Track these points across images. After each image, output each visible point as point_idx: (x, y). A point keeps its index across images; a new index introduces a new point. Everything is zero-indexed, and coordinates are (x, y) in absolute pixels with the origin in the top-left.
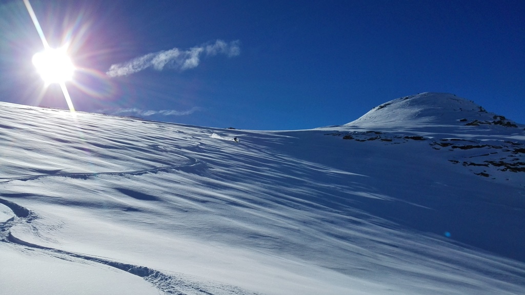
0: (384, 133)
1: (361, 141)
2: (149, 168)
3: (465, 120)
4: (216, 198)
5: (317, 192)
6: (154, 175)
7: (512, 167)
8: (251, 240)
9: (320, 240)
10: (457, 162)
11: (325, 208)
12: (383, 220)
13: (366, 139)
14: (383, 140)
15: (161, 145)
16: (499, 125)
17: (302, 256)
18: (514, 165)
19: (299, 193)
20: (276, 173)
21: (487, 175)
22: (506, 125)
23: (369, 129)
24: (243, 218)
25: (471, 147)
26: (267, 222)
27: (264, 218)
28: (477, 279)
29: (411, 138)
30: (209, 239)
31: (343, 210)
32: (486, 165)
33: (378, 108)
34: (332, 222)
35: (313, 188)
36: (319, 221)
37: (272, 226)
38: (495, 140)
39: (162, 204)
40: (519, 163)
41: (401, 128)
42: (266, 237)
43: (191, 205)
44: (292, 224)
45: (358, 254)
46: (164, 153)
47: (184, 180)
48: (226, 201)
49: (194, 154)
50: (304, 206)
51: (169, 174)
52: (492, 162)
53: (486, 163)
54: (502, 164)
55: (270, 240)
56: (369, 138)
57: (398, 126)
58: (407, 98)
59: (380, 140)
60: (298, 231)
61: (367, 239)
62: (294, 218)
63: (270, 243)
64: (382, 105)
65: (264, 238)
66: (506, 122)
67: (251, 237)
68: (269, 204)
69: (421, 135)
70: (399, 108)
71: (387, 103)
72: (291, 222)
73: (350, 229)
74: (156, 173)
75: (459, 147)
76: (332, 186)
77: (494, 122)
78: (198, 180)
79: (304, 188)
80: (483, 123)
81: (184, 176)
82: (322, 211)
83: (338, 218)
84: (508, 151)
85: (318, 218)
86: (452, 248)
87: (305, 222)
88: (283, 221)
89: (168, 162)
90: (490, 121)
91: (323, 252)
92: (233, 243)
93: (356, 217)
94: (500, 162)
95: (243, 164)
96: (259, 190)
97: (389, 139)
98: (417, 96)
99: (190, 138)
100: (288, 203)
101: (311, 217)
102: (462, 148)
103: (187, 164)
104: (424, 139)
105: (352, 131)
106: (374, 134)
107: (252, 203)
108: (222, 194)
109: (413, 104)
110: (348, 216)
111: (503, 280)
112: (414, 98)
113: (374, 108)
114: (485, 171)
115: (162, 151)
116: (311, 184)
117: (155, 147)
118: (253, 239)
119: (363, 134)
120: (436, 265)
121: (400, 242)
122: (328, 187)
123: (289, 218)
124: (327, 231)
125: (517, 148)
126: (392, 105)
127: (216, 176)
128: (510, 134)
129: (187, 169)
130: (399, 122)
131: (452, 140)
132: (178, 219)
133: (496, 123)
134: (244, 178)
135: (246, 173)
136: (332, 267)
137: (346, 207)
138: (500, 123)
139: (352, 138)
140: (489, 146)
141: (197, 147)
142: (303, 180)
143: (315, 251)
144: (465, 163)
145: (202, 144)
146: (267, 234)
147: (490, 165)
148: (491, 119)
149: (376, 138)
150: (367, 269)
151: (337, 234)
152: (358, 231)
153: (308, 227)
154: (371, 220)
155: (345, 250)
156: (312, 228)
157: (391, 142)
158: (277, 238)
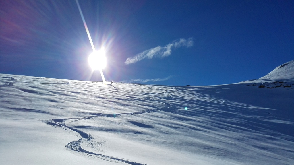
0: (286, 82)
1: (271, 88)
2: (146, 110)
4: (183, 126)
5: (245, 121)
6: (148, 113)
8: (205, 150)
9: (249, 150)
11: (251, 131)
12: (289, 137)
13: (274, 87)
15: (151, 97)
17: (238, 160)
19: (232, 121)
20: (217, 110)
23: (275, 80)
24: (200, 137)
26: (213, 139)
27: (213, 137)
30: (181, 149)
31: (262, 131)
33: (280, 67)
34: (256, 139)
35: (241, 118)
36: (247, 138)
37: (218, 142)
39: (154, 130)
43: (169, 130)
44: (230, 141)
45: (275, 158)
46: (153, 102)
47: (164, 116)
48: (189, 127)
49: (168, 101)
50: (237, 130)
51: (156, 113)
55: (217, 150)
56: (275, 86)
59: (283, 87)
60: (235, 145)
61: (280, 149)
62: (231, 137)
63: (217, 152)
64: (282, 65)
65: (214, 149)
67: (205, 148)
68: (215, 129)
71: (285, 63)
72: (229, 139)
73: (268, 143)
74: (149, 112)
76: (254, 117)
78: (172, 116)
79: (236, 118)
81: (164, 114)
82: (249, 133)
83: (260, 136)
85: (247, 137)
87: (238, 139)
88: (224, 139)
89: (155, 106)
91: (251, 157)
92: (195, 152)
93: (272, 136)
95: (197, 105)
96: (208, 121)
97: (289, 86)
99: (166, 92)
100: (227, 128)
101: (242, 136)
103: (165, 107)
105: (264, 82)
106: (279, 83)
107: (204, 128)
108: (186, 123)
110: (266, 135)
113: (277, 67)
115: (152, 100)
116: (240, 116)
117: (148, 98)
118: (207, 150)
119: (272, 83)
122: (251, 117)
124: (253, 144)
126: (289, 64)
127: (182, 113)
129: (165, 110)
132: (163, 138)
134: (198, 114)
135: (199, 111)
137: (264, 129)
141: (170, 97)
142: (234, 113)
143: (246, 156)
145: (172, 95)
146: (215, 147)
149: (280, 86)
151: (260, 146)
152: (273, 144)
153: (241, 142)
154: (282, 137)
155: (266, 156)
156: (244, 143)
157: (290, 88)
158: (222, 149)
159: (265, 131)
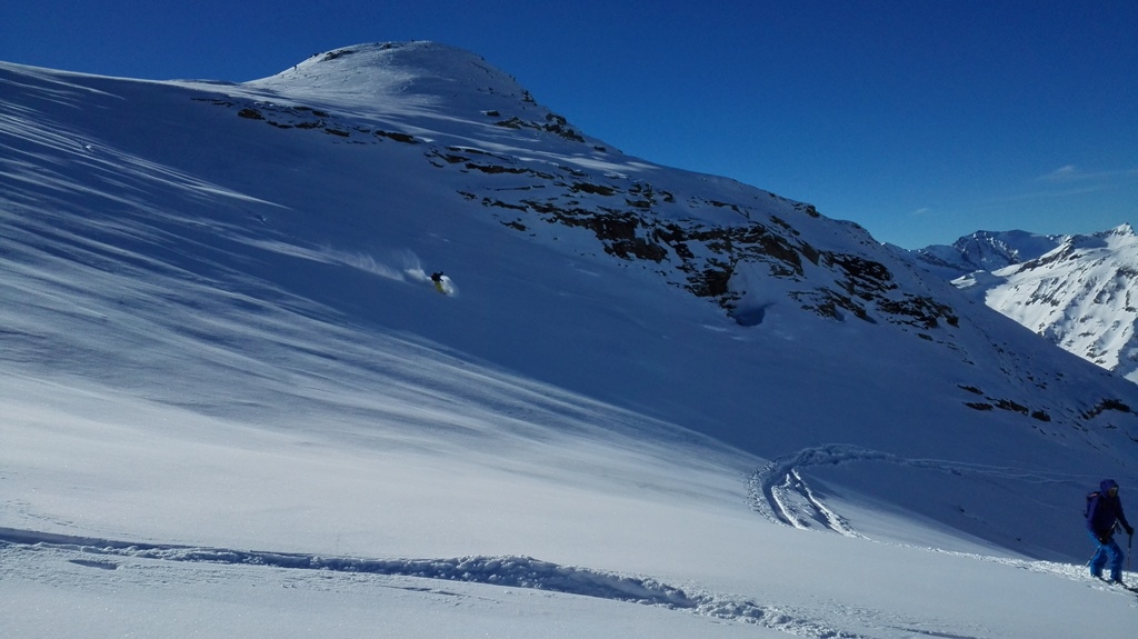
0: (335, 117)
1: (281, 127)
3: (495, 114)
5: (161, 235)
7: (566, 216)
9: (157, 343)
10: (473, 197)
11: (179, 272)
12: (311, 304)
13: (292, 124)
14: (329, 131)
16: (553, 133)
17: (106, 379)
18: (568, 213)
19: (111, 231)
20: (52, 180)
21: (522, 228)
22: (566, 135)
23: (301, 101)
25: (501, 170)
26: (16, 297)
29: (390, 135)
31: (221, 279)
32: (523, 209)
33: (324, 56)
34: (193, 305)
35: (148, 222)
36: (159, 301)
37: (32, 307)
38: (543, 161)
40: (577, 209)
41: (371, 110)
42: (9, 333)
44: (86, 306)
45: (247, 372)
50: (125, 265)
52: (533, 204)
53: (524, 205)
54: (549, 209)
55: (21, 340)
56: (299, 122)
57: (368, 104)
58: (389, 47)
59: (323, 129)
60: (103, 321)
62: (95, 291)
63: (21, 348)
64: (335, 51)
66: (566, 129)
68: (27, 254)
69: (410, 133)
70: (370, 64)
71: (345, 49)
72: (84, 300)
73: (235, 320)
75: (479, 168)
76: (202, 223)
77: (546, 126)
79: (129, 221)
80: (526, 125)
82: (170, 279)
83: (209, 295)
84: (564, 185)
85: (159, 295)
87: (121, 303)
88: (63, 297)
90: (541, 124)
91: (159, 368)
94: (548, 205)
97: (343, 130)
98: (410, 47)
100: (81, 254)
101: (139, 290)
102: (484, 169)
104: (416, 142)
105: (262, 99)
106: (311, 116)
109: (401, 61)
110: (231, 291)
112: (402, 48)
113: (316, 55)
114: (519, 220)
116: (146, 213)
119: (287, 110)
121: (342, 348)
122: (190, 224)
123: (80, 292)
124: (178, 323)
125: (578, 182)
126: (356, 56)
128: (569, 154)
130: (368, 96)
131: (467, 150)
133: (549, 129)
136: (179, 401)
137: (228, 272)
138: (556, 129)
139: (259, 117)
140: (532, 172)
142: (126, 201)
143: (143, 367)
144: (486, 199)
146: (10, 327)
147: (530, 209)
148: (542, 121)
149: (315, 125)
150: (264, 403)
151: (202, 330)
152: (253, 324)
153: (131, 313)
154: (287, 302)
155: (216, 364)
156: (140, 316)
157: (346, 138)
158: (43, 338)
159: (234, 277)
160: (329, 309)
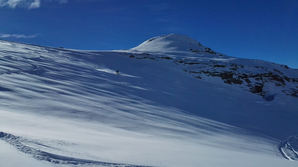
0: (151, 55)
1: (139, 58)
2: (5, 71)
3: (191, 50)
4: (50, 90)
5: (113, 87)
6: (8, 75)
7: (212, 74)
8: (72, 114)
9: (114, 113)
10: (187, 71)
11: (118, 95)
12: (148, 101)
14: (150, 58)
15: (14, 56)
16: (207, 52)
17: (103, 122)
18: (213, 73)
19: (103, 87)
20: (89, 76)
21: (200, 78)
22: (211, 53)
23: (143, 52)
24: (68, 101)
25: (194, 63)
26: (83, 103)
27: (81, 101)
28: (193, 129)
29: (165, 58)
30: (45, 114)
31: (127, 96)
32: (200, 73)
33: (148, 40)
34: (121, 103)
36: (114, 102)
37: (87, 106)
38: (205, 60)
39: (14, 93)
40: (215, 72)
41: (160, 52)
42: (82, 112)
43: (34, 94)
44: (98, 105)
45: (134, 119)
46: (15, 62)
47: (29, 78)
48: (57, 92)
49: (36, 63)
50: (106, 94)
51: (19, 75)
52: (203, 71)
53: (201, 72)
54: (208, 72)
55: (84, 113)
56: (143, 57)
57: (159, 51)
58: (164, 36)
59: (149, 58)
60: (102, 108)
61: (140, 111)
62: (100, 101)
63: (84, 115)
64: (151, 39)
65: (81, 113)
66: (211, 51)
67: (73, 112)
68: (85, 93)
69: (170, 57)
70: (159, 41)
71: (153, 38)
72: (97, 103)
73: (131, 106)
74: (9, 74)
75: (188, 63)
76: (122, 83)
77: (205, 51)
78: (38, 79)
79: (106, 84)
80: (200, 51)
81: (29, 76)
82: (116, 97)
83: (125, 100)
84: (211, 66)
85: (114, 101)
86: (182, 114)
87: (106, 103)
88: (93, 103)
89: (18, 67)
90: (204, 51)
91: (114, 119)
92: (61, 116)
93: (134, 100)
94: (207, 71)
95: (69, 70)
96: (79, 85)
97: (154, 58)
98: (169, 36)
99: (34, 53)
100: (96, 92)
101: (110, 100)
102: (189, 64)
103: (31, 69)
104: (171, 59)
105: (135, 53)
106: (146, 55)
107: (74, 93)
108: (55, 87)
109: (167, 39)
110: (130, 99)
111: (205, 129)
112: (167, 36)
113: (146, 41)
114: (200, 76)
115: (14, 60)
116: (110, 82)
117: (9, 58)
118: (74, 113)
119: (140, 54)
120: (174, 123)
121: (156, 112)
122: (120, 84)
123: (96, 101)
124: (118, 108)
125: (215, 65)
126: (156, 39)
127: (50, 77)
128: (212, 58)
129: (31, 72)
130: (159, 49)
131: (185, 59)
132: (25, 103)
133: (206, 52)
134: (69, 78)
135: (70, 75)
136: (119, 127)
137: (129, 95)
138: (208, 51)
139: (134, 57)
140: (202, 63)
141: (38, 58)
142: (105, 79)
143: (111, 118)
144: (190, 71)
145: (41, 57)
146: (82, 111)
147: (202, 73)
148: (204, 50)
149: (147, 57)
150: (139, 126)
151: (124, 109)
152: (135, 107)
153: (108, 106)
154: (143, 101)
155: (127, 117)
156: (110, 106)
157: (154, 60)
158: (89, 113)
159: (130, 95)
160: (153, 102)
